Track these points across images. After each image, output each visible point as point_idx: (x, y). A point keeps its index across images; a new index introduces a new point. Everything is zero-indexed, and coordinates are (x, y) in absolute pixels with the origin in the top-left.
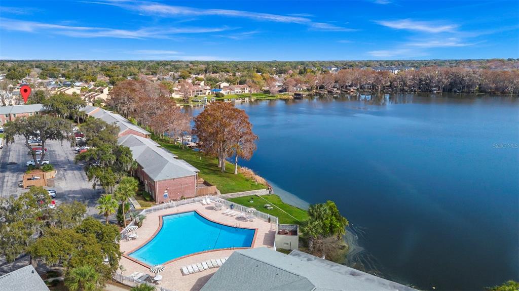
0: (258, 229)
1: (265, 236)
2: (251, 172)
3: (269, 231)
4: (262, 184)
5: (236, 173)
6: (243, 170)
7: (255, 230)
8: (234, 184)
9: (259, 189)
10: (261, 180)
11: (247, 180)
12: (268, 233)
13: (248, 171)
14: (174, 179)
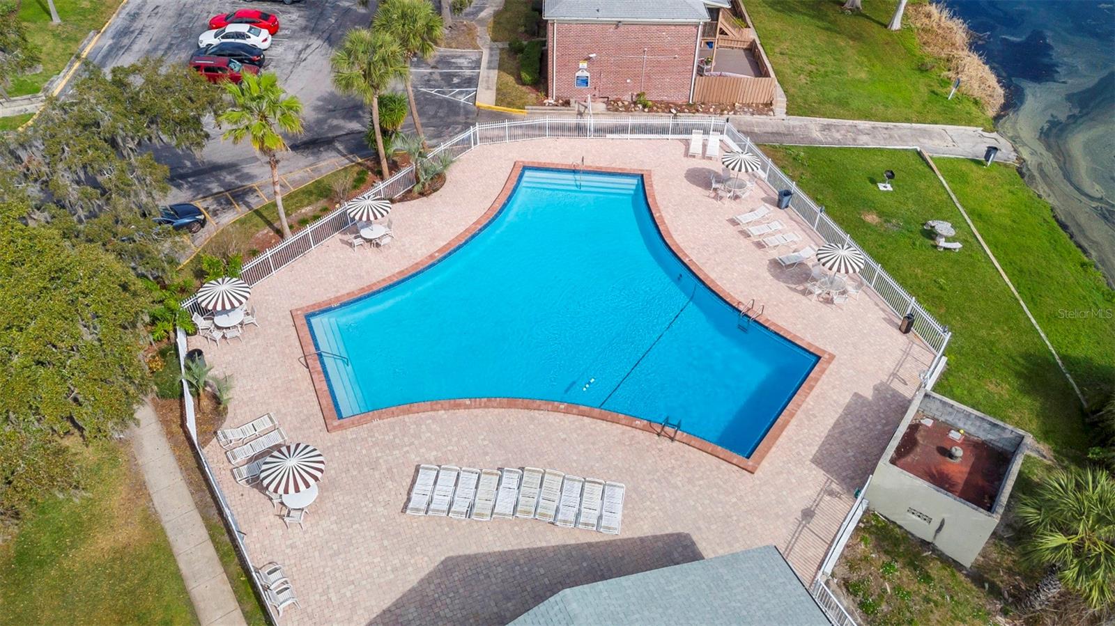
0: (832, 357)
1: (848, 410)
2: (958, 31)
3: (876, 389)
4: (976, 102)
5: (897, 25)
6: (929, 16)
7: (819, 358)
8: (863, 75)
9: (953, 122)
10: (982, 80)
11: (922, 69)
12: (868, 394)
13: (950, 24)
14: (618, 24)
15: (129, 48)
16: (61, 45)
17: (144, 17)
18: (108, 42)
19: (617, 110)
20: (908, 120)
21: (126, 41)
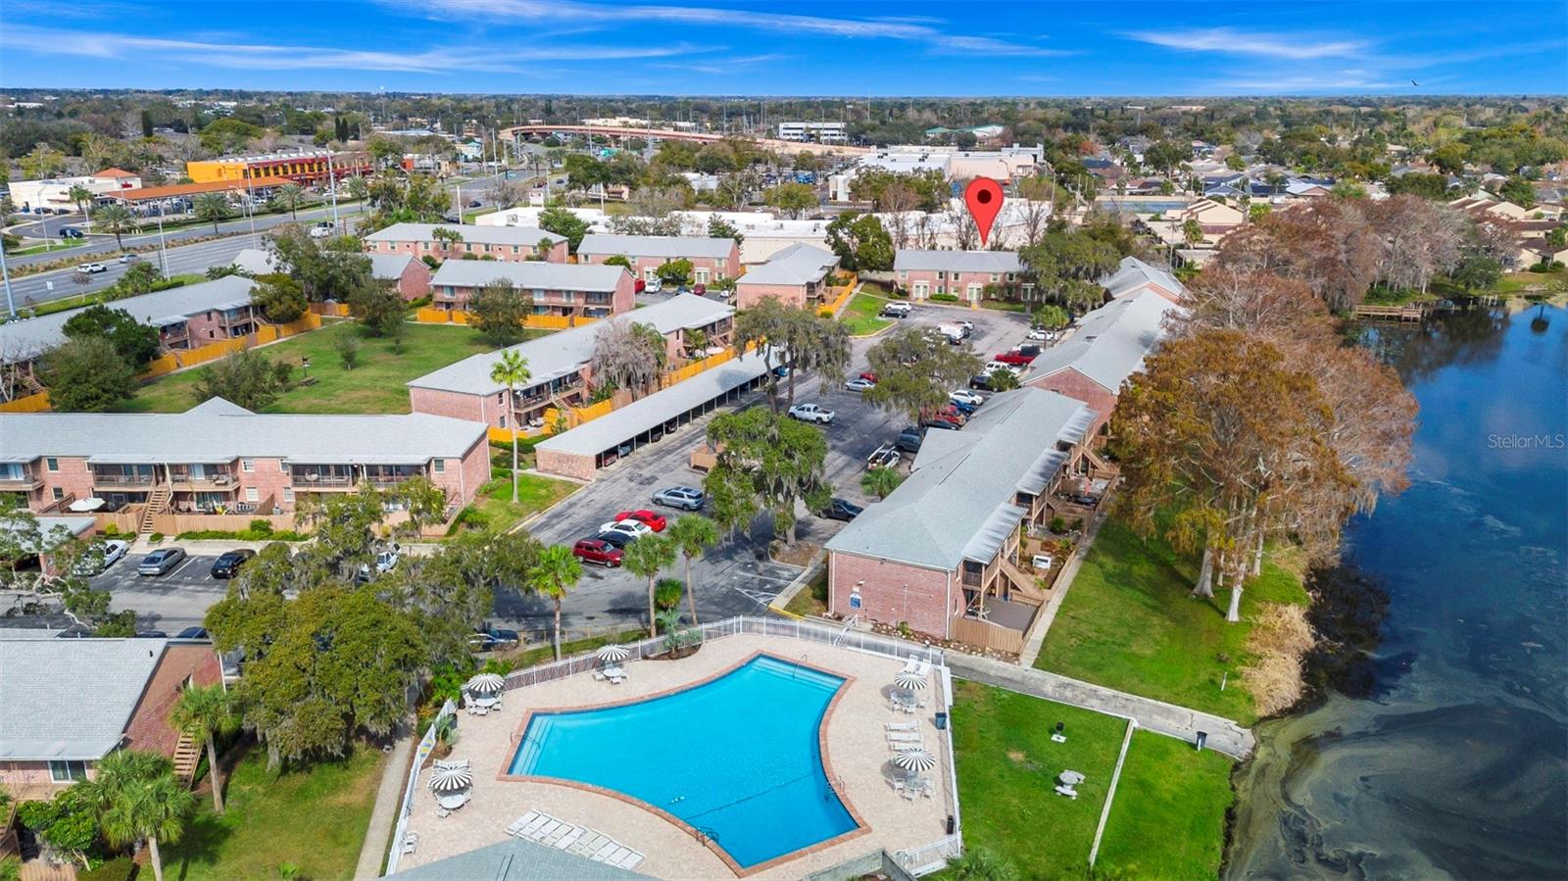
0: (869, 830)
4: (1250, 699)
5: (1233, 618)
6: (1282, 615)
7: (858, 827)
8: (1149, 652)
10: (1278, 681)
14: (883, 561)
15: (553, 526)
16: (509, 518)
17: (578, 506)
18: (543, 520)
19: (879, 632)
20: (1156, 698)
21: (554, 521)
